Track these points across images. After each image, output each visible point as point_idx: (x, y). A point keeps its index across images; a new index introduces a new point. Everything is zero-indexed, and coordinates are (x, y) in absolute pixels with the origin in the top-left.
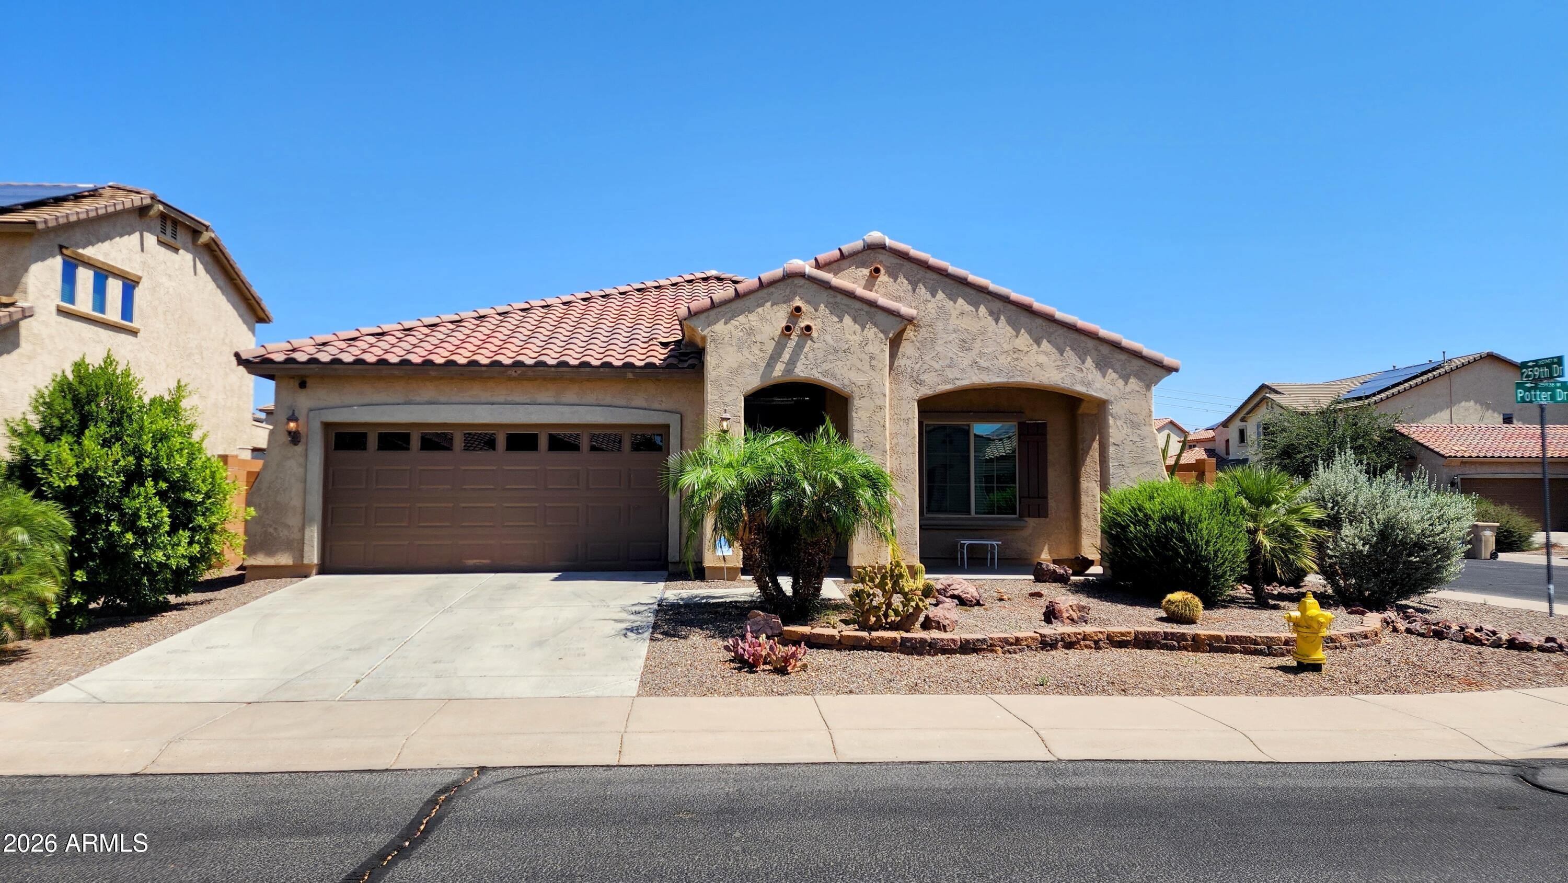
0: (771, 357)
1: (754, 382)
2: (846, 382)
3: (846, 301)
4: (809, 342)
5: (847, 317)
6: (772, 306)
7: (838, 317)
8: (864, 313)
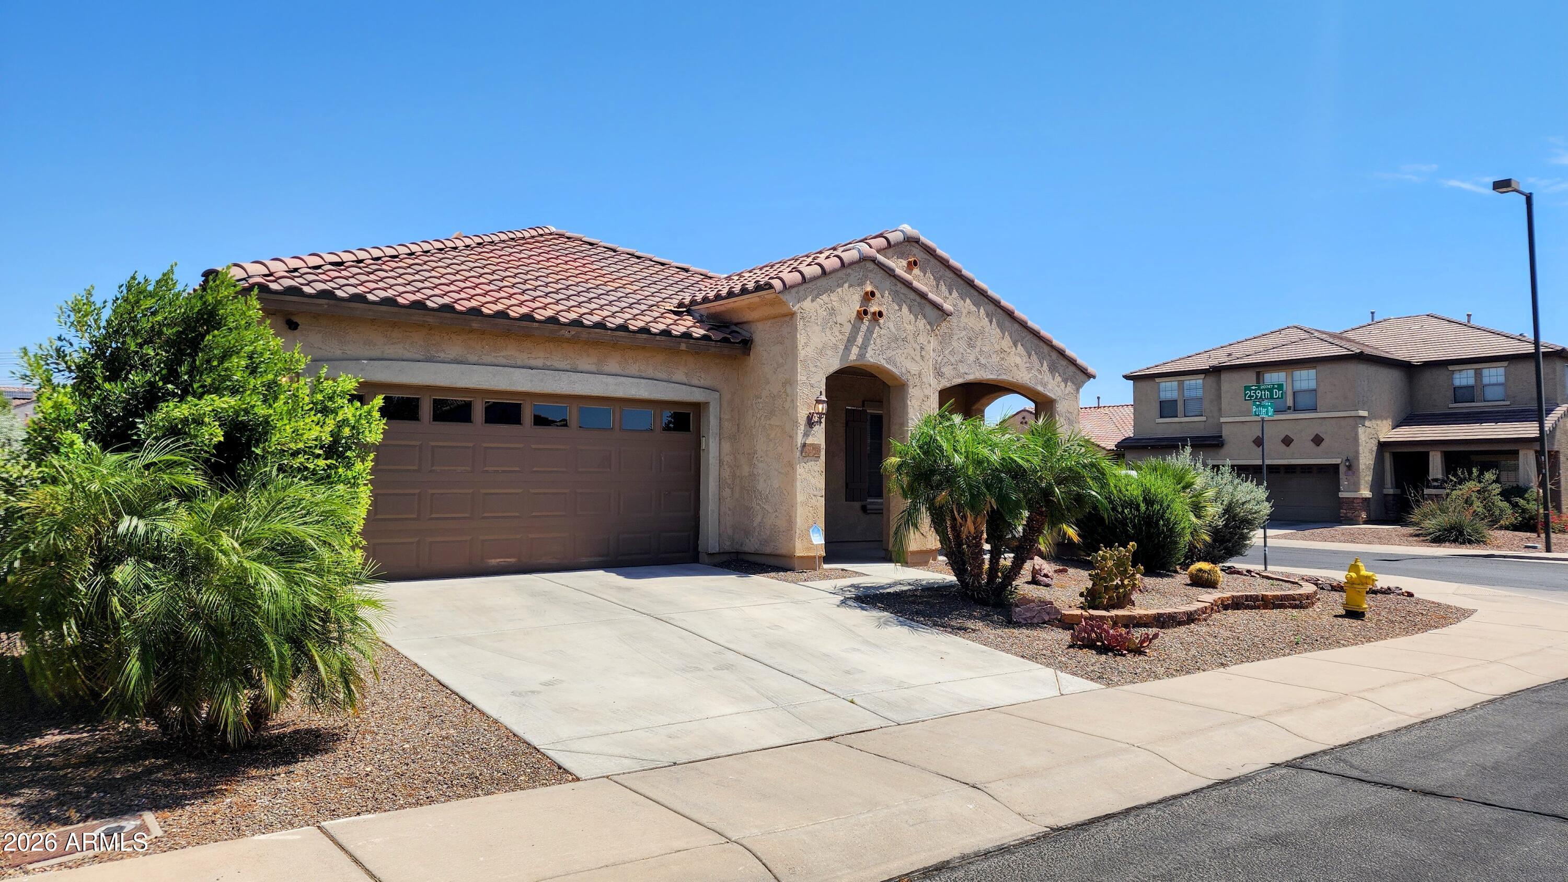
0: (848, 341)
1: (835, 365)
2: (904, 370)
3: (904, 290)
4: (877, 327)
5: (904, 306)
6: (849, 287)
7: (899, 305)
8: (916, 303)
